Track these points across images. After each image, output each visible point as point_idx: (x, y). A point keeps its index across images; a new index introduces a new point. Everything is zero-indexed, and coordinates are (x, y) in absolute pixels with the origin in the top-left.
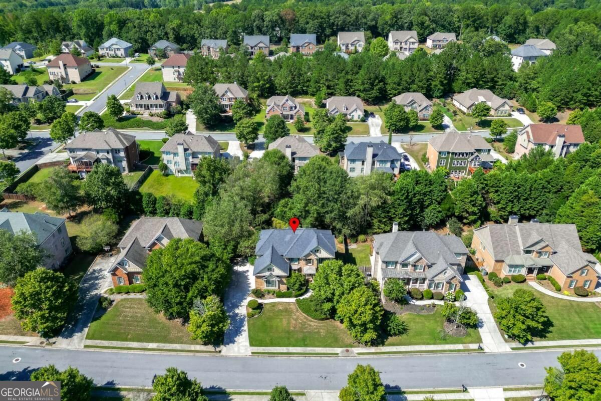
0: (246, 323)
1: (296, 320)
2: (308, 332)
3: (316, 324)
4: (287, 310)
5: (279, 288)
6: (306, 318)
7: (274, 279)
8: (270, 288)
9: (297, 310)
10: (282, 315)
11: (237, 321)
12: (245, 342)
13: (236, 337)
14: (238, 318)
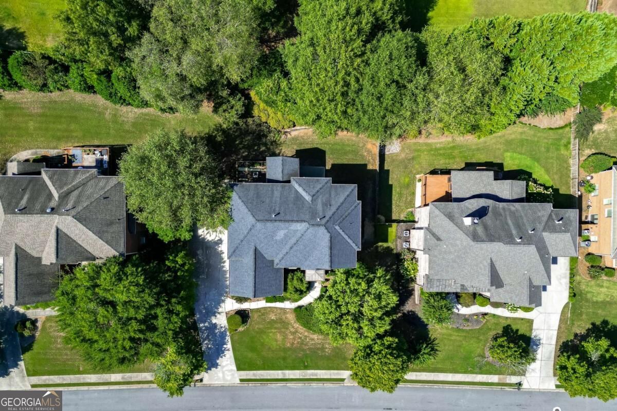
0: (228, 338)
1: (294, 333)
2: (309, 349)
4: (282, 321)
10: (275, 328)
11: (216, 336)
12: (231, 365)
13: (218, 359)
14: (217, 331)
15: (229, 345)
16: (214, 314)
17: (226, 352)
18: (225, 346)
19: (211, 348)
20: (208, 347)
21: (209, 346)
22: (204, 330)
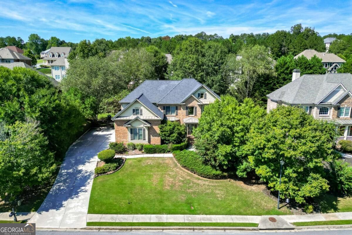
0: (91, 182)
1: (175, 177)
2: (194, 193)
3: (207, 183)
4: (160, 165)
5: (149, 141)
6: (189, 175)
7: (142, 126)
8: (137, 142)
9: (176, 165)
10: (151, 171)
11: (76, 179)
12: (82, 207)
13: (66, 199)
14: (78, 175)
15: (89, 187)
16: (83, 163)
17: (80, 194)
18: (83, 188)
19: (63, 189)
20: (59, 189)
21: (62, 188)
22: (65, 175)
